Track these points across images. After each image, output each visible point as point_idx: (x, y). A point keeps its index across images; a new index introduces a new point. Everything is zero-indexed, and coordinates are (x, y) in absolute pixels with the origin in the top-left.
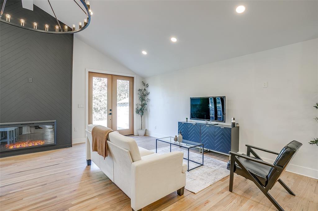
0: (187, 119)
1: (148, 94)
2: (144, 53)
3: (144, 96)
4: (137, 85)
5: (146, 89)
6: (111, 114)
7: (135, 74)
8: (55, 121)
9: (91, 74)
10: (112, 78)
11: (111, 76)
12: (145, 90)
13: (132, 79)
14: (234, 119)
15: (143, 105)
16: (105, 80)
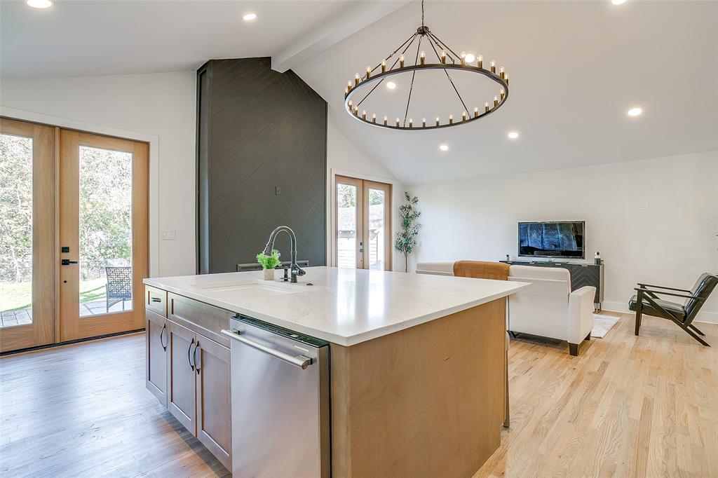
0: (508, 256)
1: (417, 215)
4: (397, 199)
5: (413, 206)
6: (361, 251)
7: (394, 178)
8: (308, 261)
11: (361, 182)
12: (410, 208)
14: (598, 254)
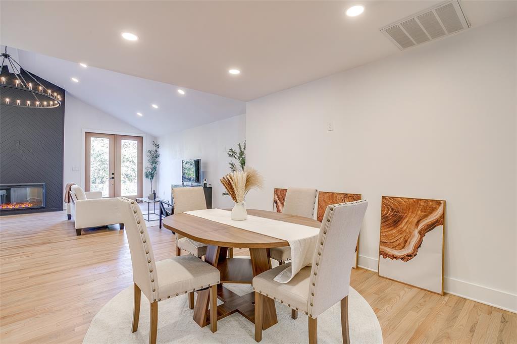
1: (159, 156)
2: (140, 114)
3: (155, 158)
4: (147, 146)
5: (158, 149)
6: (113, 178)
7: (145, 133)
8: (44, 183)
9: (88, 135)
10: (116, 139)
11: (113, 136)
12: (156, 151)
13: (140, 139)
14: (205, 180)
15: (155, 169)
16: (107, 141)
